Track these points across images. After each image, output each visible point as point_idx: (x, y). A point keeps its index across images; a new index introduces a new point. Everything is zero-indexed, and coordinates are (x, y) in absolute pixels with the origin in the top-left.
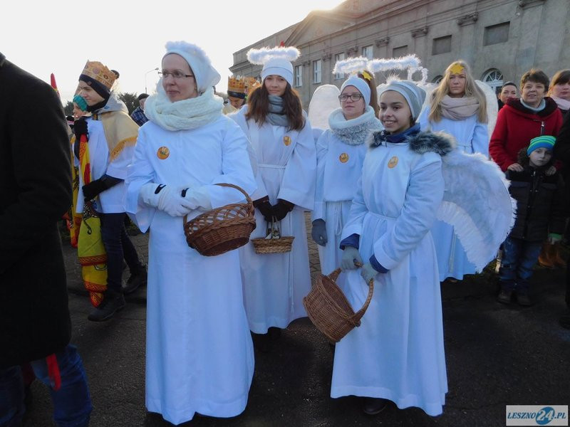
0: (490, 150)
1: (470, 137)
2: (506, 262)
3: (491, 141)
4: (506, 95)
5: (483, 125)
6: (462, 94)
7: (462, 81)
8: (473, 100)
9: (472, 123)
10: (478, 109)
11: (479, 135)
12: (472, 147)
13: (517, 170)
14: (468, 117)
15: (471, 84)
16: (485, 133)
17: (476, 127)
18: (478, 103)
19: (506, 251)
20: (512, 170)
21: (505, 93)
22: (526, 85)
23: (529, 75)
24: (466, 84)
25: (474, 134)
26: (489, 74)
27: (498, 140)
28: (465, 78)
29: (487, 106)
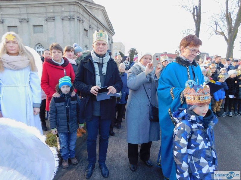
0: (41, 87)
1: (28, 81)
2: (62, 146)
3: (42, 81)
4: (46, 55)
5: (34, 73)
6: (17, 54)
7: (16, 45)
8: (25, 57)
9: (27, 72)
10: (29, 63)
11: (33, 78)
12: (30, 86)
13: (57, 97)
14: (24, 68)
15: (22, 48)
16: (36, 77)
17: (30, 74)
18: (29, 60)
19: (61, 140)
20: (55, 97)
21: (46, 54)
22: (53, 51)
23: (53, 46)
24: (19, 48)
25: (30, 78)
26: (38, 46)
27: (45, 81)
28: (17, 44)
29: (35, 61)
